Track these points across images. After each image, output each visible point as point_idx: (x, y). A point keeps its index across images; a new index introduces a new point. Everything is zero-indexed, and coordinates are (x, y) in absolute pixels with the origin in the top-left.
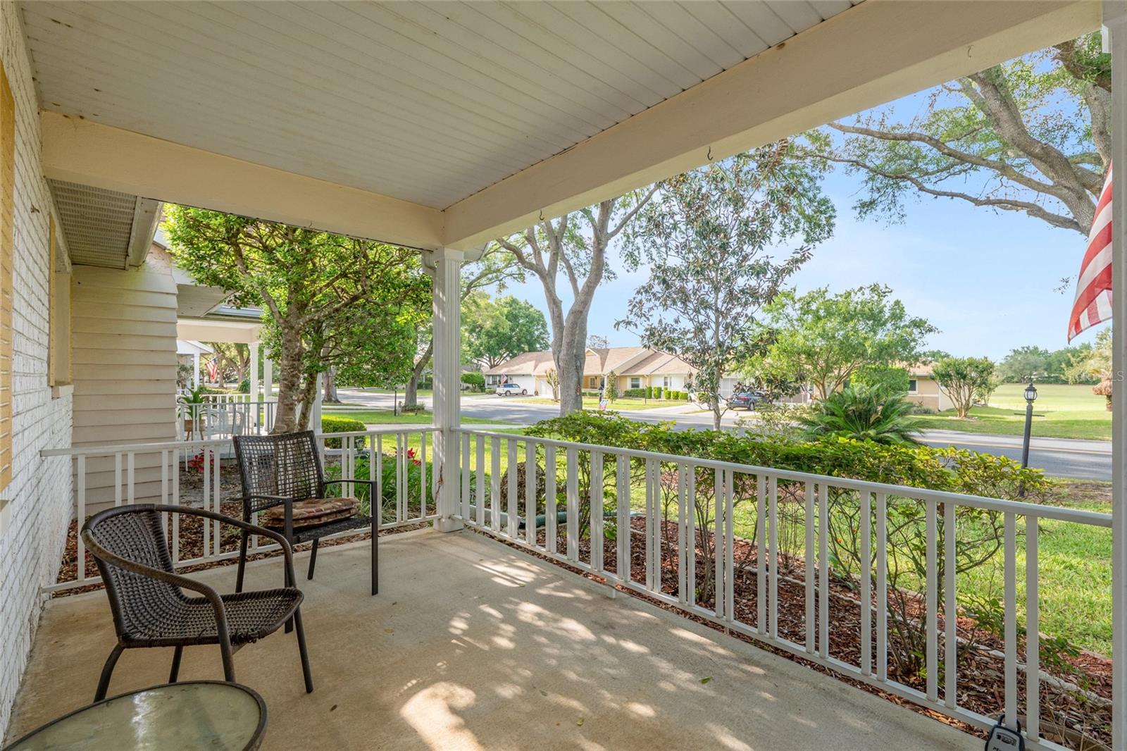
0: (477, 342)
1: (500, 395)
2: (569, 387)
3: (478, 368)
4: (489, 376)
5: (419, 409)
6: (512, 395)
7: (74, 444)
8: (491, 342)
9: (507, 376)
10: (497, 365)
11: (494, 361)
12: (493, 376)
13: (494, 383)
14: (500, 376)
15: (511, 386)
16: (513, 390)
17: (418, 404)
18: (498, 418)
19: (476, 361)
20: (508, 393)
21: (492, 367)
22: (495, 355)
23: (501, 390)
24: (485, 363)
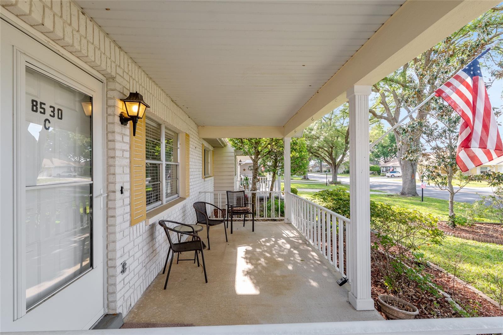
0: (377, 151)
1: (388, 177)
2: (407, 174)
3: (378, 163)
4: (383, 167)
5: (338, 183)
6: (395, 177)
7: (214, 191)
8: (384, 150)
9: (393, 167)
10: (389, 161)
11: (387, 159)
12: (386, 167)
13: (386, 171)
14: (389, 167)
15: (395, 172)
16: (395, 175)
17: (338, 181)
18: (378, 189)
19: (376, 160)
20: (393, 176)
21: (385, 162)
22: (387, 156)
23: (389, 174)
24: (382, 160)
